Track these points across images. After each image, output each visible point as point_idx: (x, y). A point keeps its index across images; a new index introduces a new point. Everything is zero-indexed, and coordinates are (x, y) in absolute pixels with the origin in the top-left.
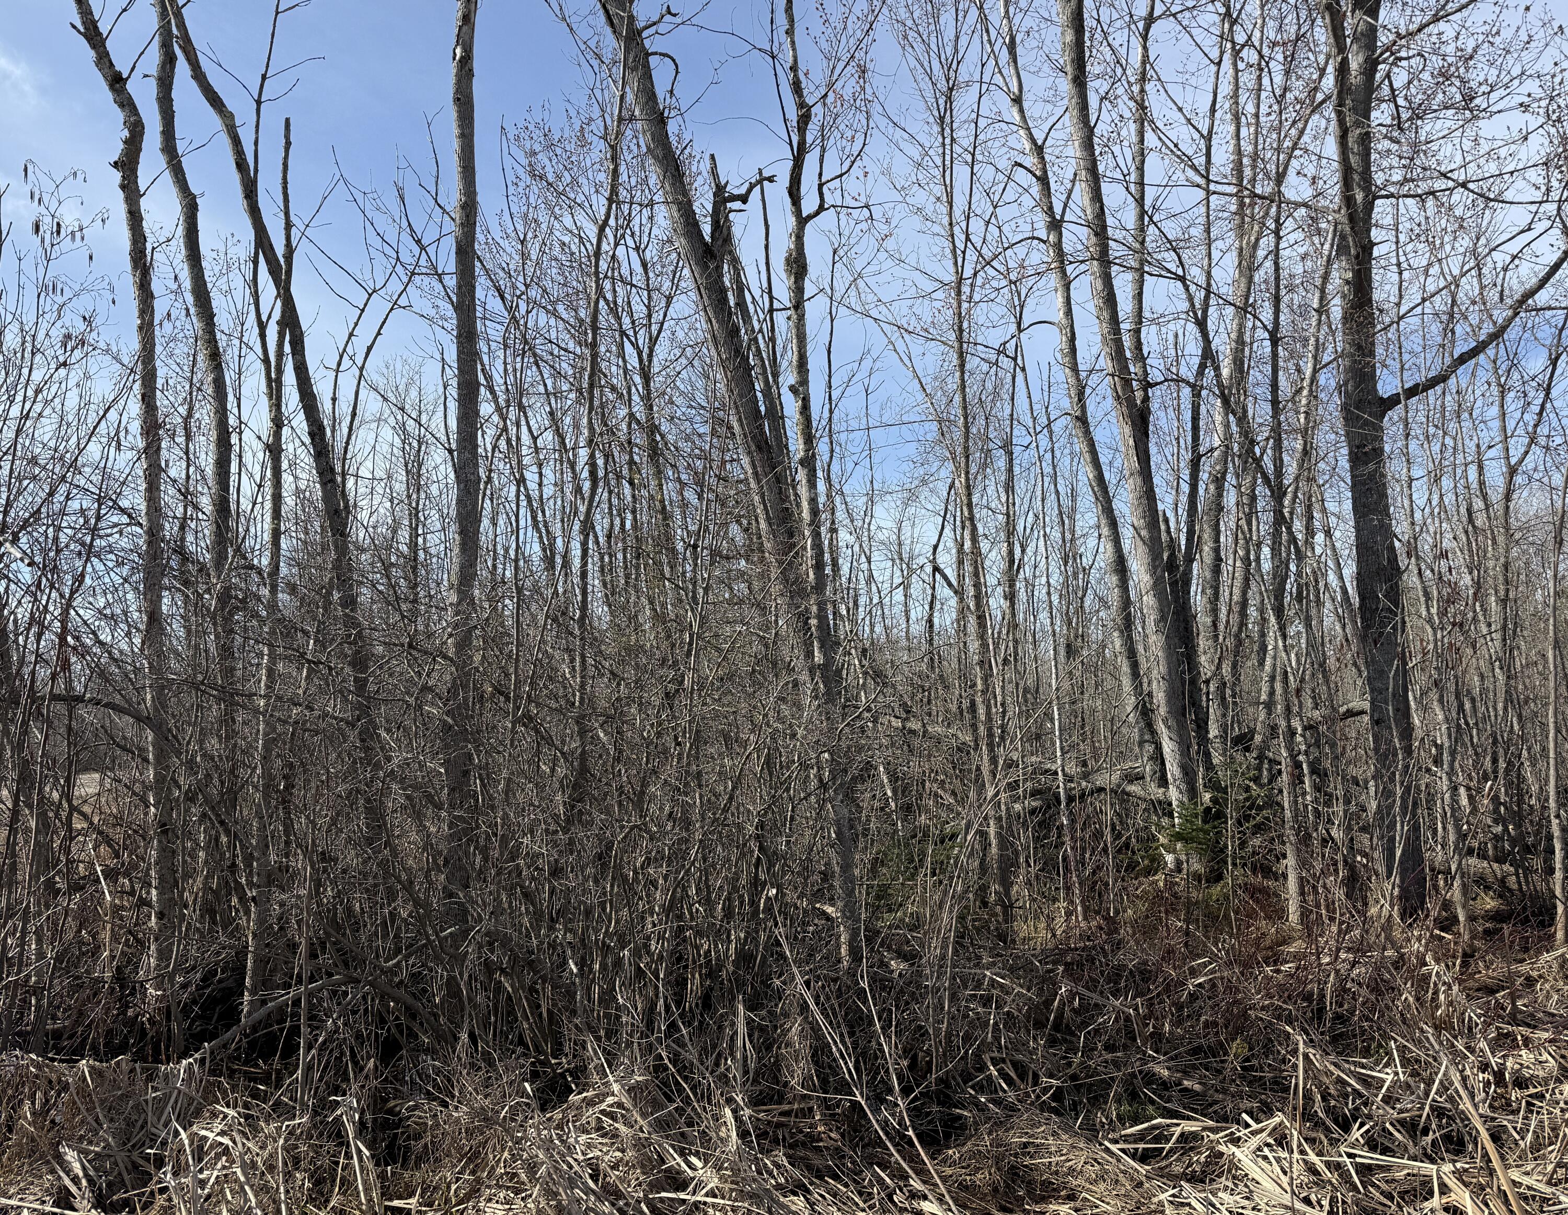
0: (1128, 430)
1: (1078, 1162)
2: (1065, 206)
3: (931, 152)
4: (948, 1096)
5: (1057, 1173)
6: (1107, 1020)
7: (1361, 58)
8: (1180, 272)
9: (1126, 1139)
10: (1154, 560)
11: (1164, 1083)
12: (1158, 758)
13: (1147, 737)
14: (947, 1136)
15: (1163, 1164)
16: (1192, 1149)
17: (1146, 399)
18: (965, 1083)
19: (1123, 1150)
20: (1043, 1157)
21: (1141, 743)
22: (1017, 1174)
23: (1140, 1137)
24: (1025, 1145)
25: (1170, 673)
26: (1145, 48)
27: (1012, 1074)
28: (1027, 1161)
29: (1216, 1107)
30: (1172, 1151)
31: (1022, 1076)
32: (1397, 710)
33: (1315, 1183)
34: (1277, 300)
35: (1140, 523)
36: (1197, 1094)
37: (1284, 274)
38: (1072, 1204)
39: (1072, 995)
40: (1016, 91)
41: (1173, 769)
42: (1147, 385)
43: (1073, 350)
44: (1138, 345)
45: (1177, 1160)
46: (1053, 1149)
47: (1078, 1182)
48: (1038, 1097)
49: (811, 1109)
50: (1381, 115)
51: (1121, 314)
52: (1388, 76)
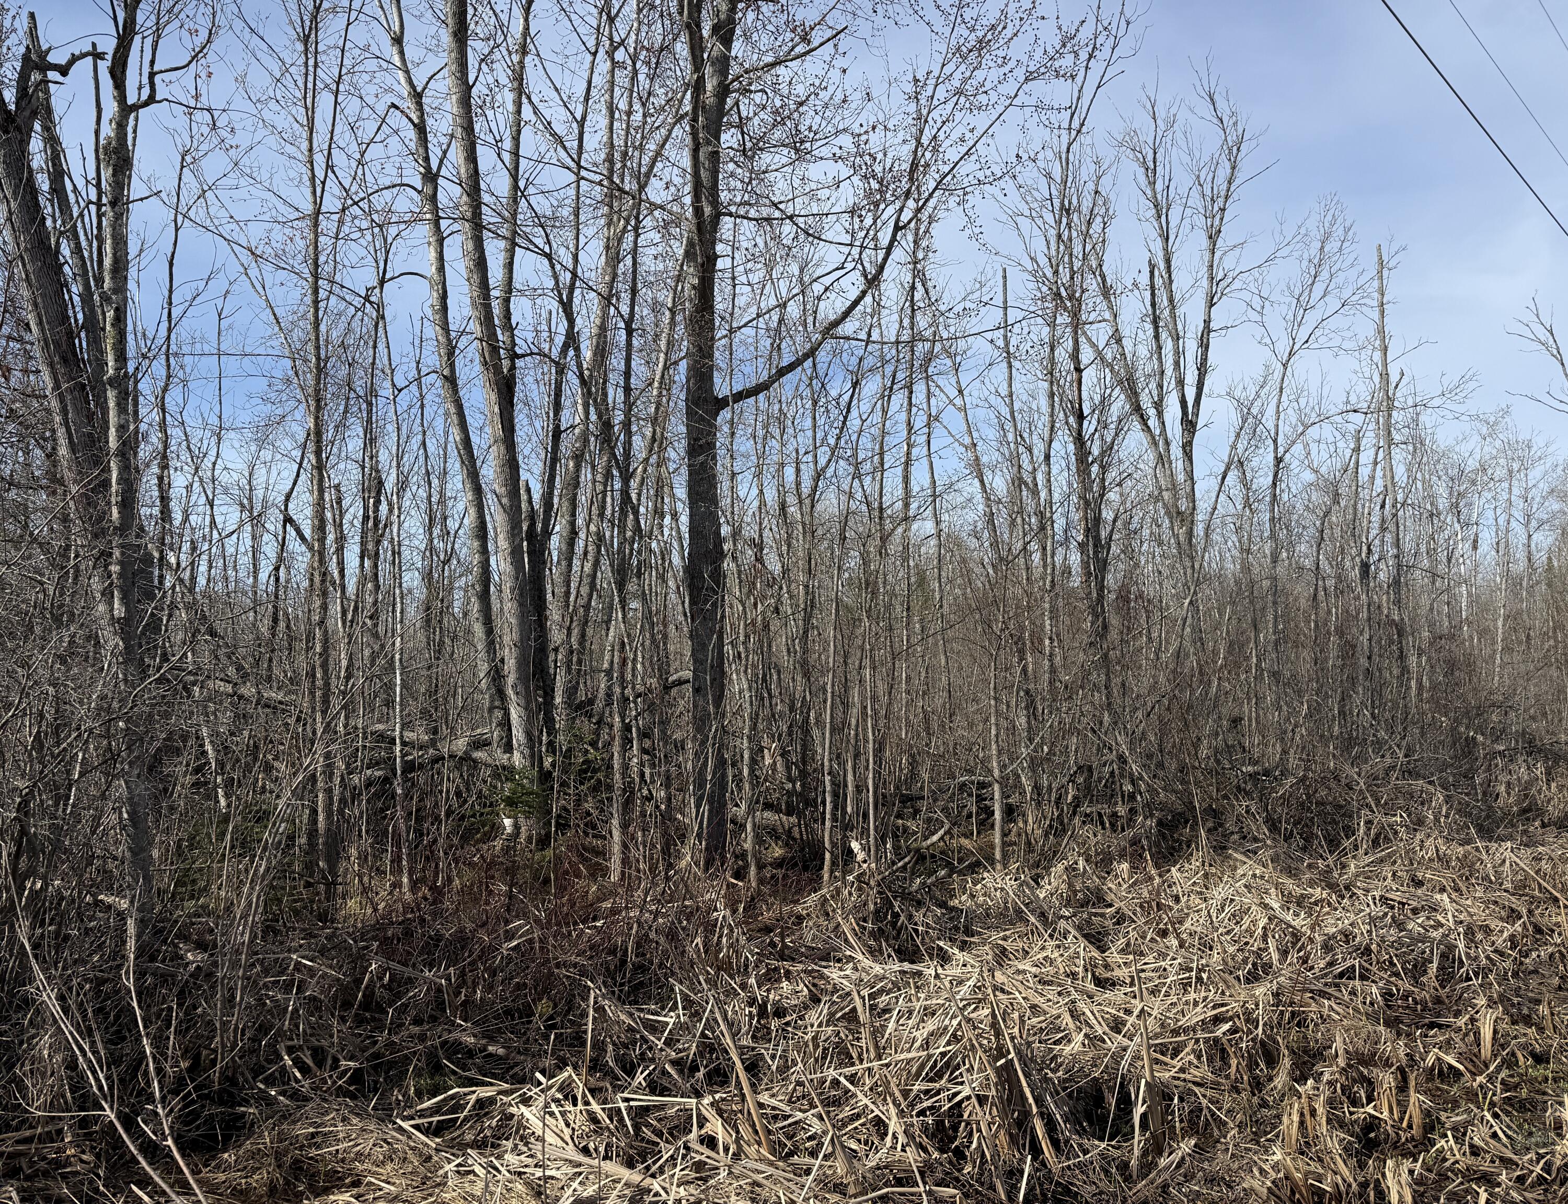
0: (494, 397)
1: (366, 1145)
2: (441, 161)
3: (293, 70)
4: (231, 1095)
5: (343, 1160)
6: (419, 992)
7: (715, 82)
8: (547, 250)
9: (422, 1114)
10: (513, 528)
11: (470, 1051)
12: (506, 724)
13: (497, 703)
14: (227, 1139)
15: (455, 1134)
16: (486, 1114)
17: (513, 368)
18: (254, 1078)
19: (416, 1127)
20: (331, 1145)
21: (491, 710)
22: (301, 1169)
23: (436, 1110)
24: (313, 1135)
25: (522, 641)
26: (526, 20)
27: (309, 1062)
28: (313, 1152)
29: (516, 1069)
30: (466, 1119)
31: (320, 1064)
32: (713, 680)
33: (595, 1131)
34: (634, 291)
35: (501, 490)
36: (500, 1058)
37: (641, 269)
38: (355, 1191)
39: (382, 971)
40: (397, 29)
41: (518, 734)
42: (514, 356)
43: (444, 308)
44: (507, 315)
45: (471, 1127)
46: (341, 1135)
47: (365, 1166)
48: (334, 1082)
49: (60, 1132)
50: (729, 139)
51: (491, 281)
52: (737, 104)
